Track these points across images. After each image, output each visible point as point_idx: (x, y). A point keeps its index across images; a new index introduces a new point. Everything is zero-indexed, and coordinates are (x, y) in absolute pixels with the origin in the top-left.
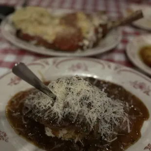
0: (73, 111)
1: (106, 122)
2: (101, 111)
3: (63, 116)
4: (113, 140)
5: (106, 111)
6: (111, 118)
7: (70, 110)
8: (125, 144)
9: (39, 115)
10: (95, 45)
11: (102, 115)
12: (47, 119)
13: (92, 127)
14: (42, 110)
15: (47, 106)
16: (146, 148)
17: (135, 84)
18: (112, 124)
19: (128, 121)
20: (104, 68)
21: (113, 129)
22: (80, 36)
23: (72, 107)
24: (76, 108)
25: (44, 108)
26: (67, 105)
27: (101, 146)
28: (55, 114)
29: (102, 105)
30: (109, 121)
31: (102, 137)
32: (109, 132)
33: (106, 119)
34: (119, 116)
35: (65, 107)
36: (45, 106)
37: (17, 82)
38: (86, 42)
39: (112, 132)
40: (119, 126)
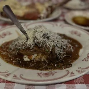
0: (39, 41)
1: (59, 48)
2: (55, 42)
3: (34, 45)
4: (64, 56)
5: (58, 42)
6: (61, 45)
7: (38, 40)
8: (71, 61)
9: (19, 48)
10: (47, 17)
11: (56, 44)
12: (24, 48)
13: (51, 49)
14: (20, 45)
15: (24, 43)
16: (83, 60)
17: (72, 32)
18: (62, 49)
19: (71, 46)
20: (54, 26)
21: (63, 51)
22: (38, 12)
23: (39, 39)
24: (41, 39)
25: (22, 44)
26: (35, 38)
27: (57, 62)
28: (29, 45)
29: (56, 38)
30: (60, 47)
31: (57, 56)
32: (61, 53)
33: (58, 46)
34: (65, 44)
35: (34, 39)
36: (23, 43)
37: (3, 36)
38: (42, 15)
39: (62, 52)
40: (66, 49)
